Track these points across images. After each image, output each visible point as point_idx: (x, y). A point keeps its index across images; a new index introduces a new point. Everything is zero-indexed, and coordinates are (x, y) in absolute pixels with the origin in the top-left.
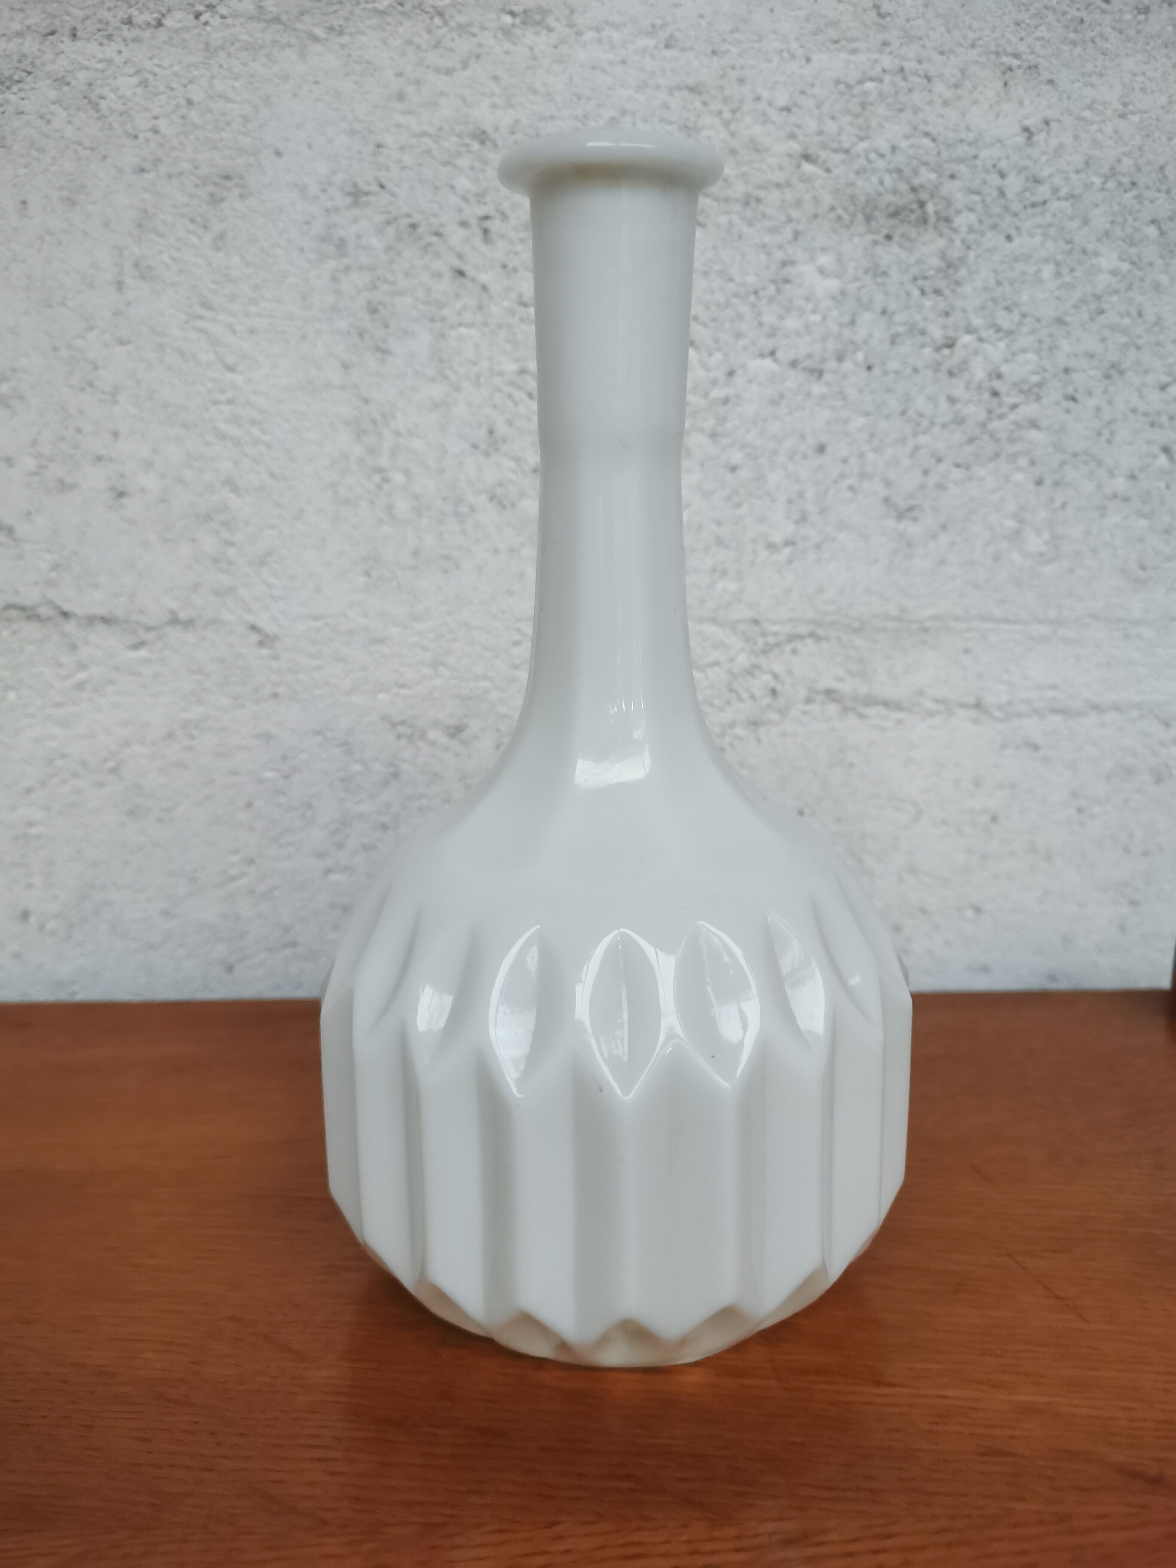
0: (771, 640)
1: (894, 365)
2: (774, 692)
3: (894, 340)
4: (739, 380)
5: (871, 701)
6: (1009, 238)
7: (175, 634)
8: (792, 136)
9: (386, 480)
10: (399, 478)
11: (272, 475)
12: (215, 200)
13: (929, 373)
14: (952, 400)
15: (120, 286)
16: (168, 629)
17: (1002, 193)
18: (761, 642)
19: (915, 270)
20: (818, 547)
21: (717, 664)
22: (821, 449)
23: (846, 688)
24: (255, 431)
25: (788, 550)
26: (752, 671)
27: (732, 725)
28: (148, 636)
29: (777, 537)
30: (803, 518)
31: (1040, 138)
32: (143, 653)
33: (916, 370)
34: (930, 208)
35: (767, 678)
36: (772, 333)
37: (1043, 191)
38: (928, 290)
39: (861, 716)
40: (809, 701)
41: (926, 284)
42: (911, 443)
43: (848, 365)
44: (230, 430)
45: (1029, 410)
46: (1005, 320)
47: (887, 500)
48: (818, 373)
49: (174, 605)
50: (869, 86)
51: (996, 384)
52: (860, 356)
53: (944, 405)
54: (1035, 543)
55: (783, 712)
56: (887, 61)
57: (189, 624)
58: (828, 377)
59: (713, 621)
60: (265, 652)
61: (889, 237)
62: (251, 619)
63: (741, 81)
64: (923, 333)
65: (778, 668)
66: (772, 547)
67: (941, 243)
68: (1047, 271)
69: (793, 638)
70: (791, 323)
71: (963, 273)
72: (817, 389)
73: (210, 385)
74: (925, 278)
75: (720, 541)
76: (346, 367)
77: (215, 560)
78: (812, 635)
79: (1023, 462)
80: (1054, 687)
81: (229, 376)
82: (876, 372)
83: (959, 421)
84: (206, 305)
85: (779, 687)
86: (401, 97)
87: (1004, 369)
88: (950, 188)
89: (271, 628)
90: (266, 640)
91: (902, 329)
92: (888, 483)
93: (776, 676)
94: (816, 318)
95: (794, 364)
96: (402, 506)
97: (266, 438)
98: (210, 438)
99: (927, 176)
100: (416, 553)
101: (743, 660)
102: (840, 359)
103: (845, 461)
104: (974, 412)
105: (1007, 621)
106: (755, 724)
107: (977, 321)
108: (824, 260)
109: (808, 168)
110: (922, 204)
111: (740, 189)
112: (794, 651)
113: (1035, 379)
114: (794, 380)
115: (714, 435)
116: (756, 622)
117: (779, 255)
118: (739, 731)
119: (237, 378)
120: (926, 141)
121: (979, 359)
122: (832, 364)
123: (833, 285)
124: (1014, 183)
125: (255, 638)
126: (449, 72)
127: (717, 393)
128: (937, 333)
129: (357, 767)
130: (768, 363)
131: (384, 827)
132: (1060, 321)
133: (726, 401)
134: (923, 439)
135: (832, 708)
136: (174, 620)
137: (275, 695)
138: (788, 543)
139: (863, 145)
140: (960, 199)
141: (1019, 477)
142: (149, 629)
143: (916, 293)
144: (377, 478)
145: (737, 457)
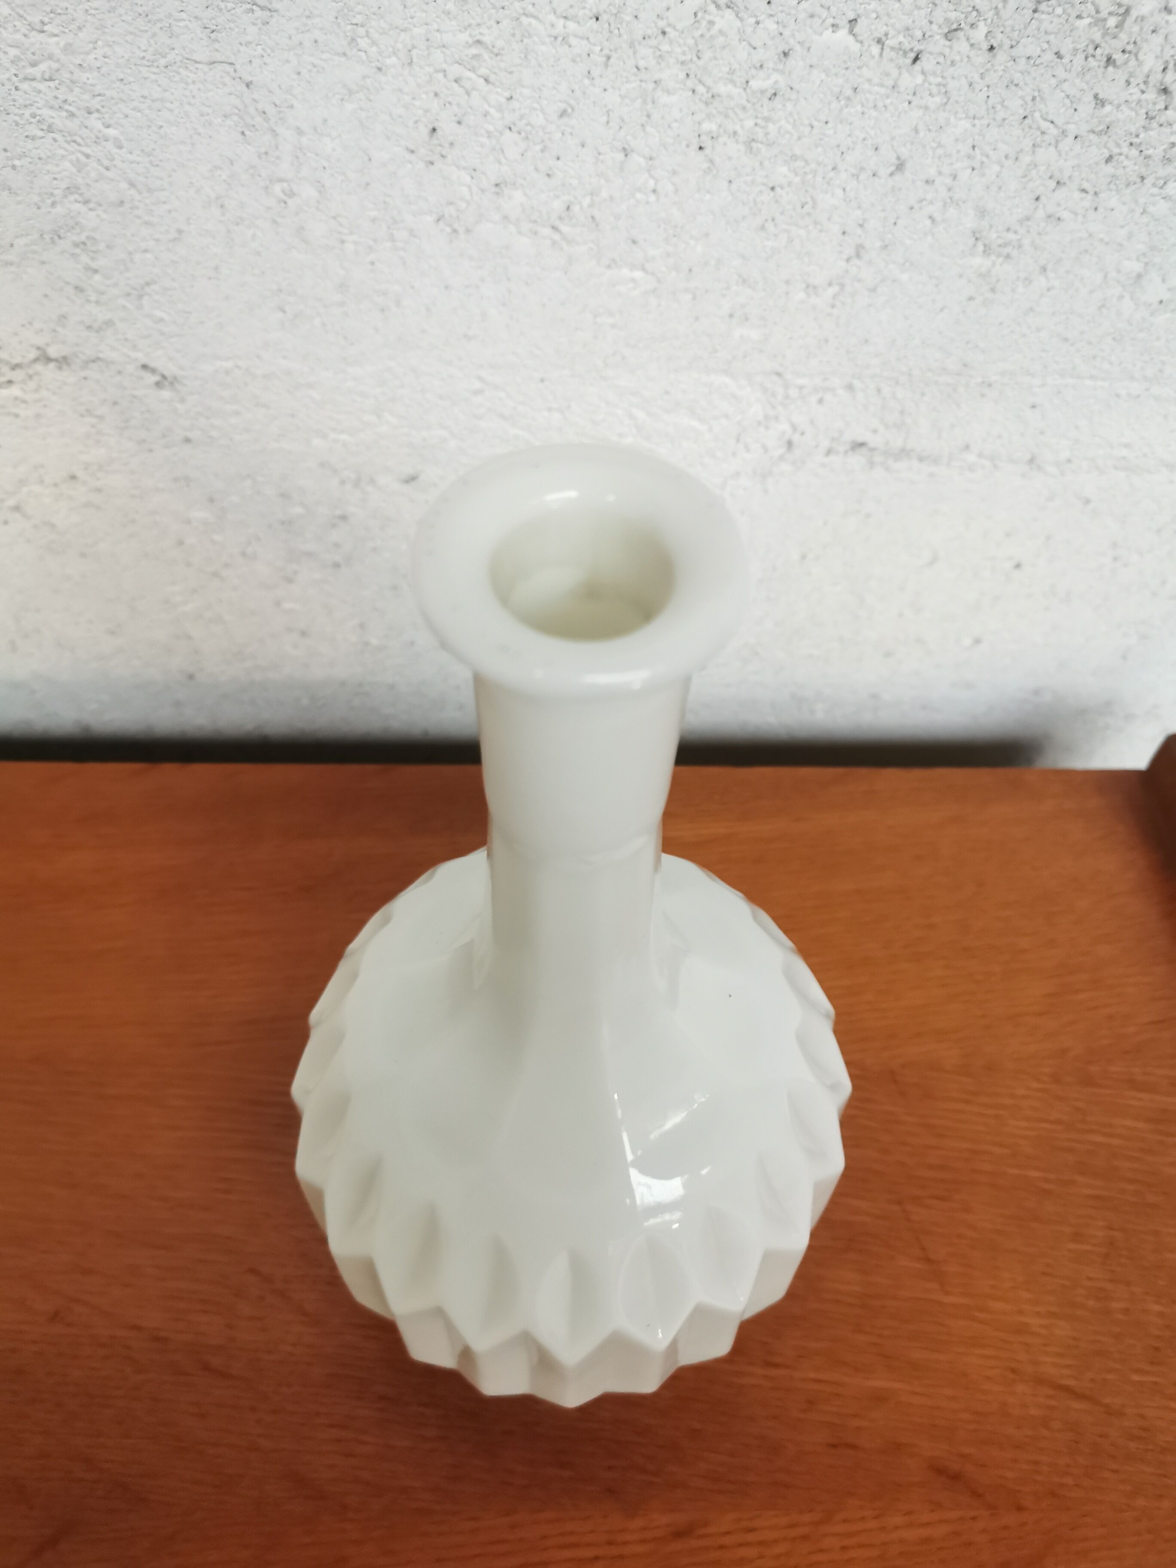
0: (794, 393)
1: (1029, 47)
2: (790, 444)
4: (796, 63)
5: (904, 453)
7: (48, 372)
9: (292, 194)
10: (308, 192)
11: (132, 185)
13: (1079, 59)
14: (1100, 102)
16: (39, 367)
18: (781, 394)
20: (872, 289)
21: (725, 416)
23: (877, 440)
24: (95, 122)
25: (832, 291)
26: (766, 421)
27: (737, 474)
28: (18, 375)
29: (819, 278)
30: (858, 254)
32: (14, 392)
33: (1059, 55)
35: (786, 428)
39: (887, 469)
40: (830, 452)
42: (1026, 159)
43: (961, 45)
44: (59, 119)
47: (975, 233)
49: (40, 341)
52: (981, 31)
53: (1087, 106)
54: (1156, 290)
55: (798, 464)
57: (63, 362)
58: (926, 63)
59: (725, 371)
60: (166, 394)
62: (142, 358)
65: (797, 418)
66: (810, 288)
72: (911, 79)
73: (13, 52)
75: (743, 281)
77: (79, 289)
80: (1127, 446)
81: (35, 37)
82: (1001, 56)
83: (1102, 130)
85: (796, 438)
89: (170, 369)
90: (164, 382)
92: (982, 213)
93: (794, 428)
95: (881, 43)
96: (318, 229)
97: (111, 132)
98: (34, 131)
100: (342, 286)
101: (756, 412)
102: (951, 35)
103: (929, 182)
104: (1128, 119)
105: (1092, 377)
106: (764, 475)
112: (821, 401)
114: (877, 64)
115: (750, 142)
116: (777, 373)
118: (744, 482)
119: (50, 44)
121: (1158, 39)
122: (938, 43)
125: (151, 378)
127: (762, 82)
129: (299, 510)
130: (843, 36)
131: (337, 565)
133: (773, 94)
134: (1042, 155)
135: (857, 460)
136: (45, 358)
137: (188, 440)
138: (834, 283)
142: (15, 367)
144: (277, 188)
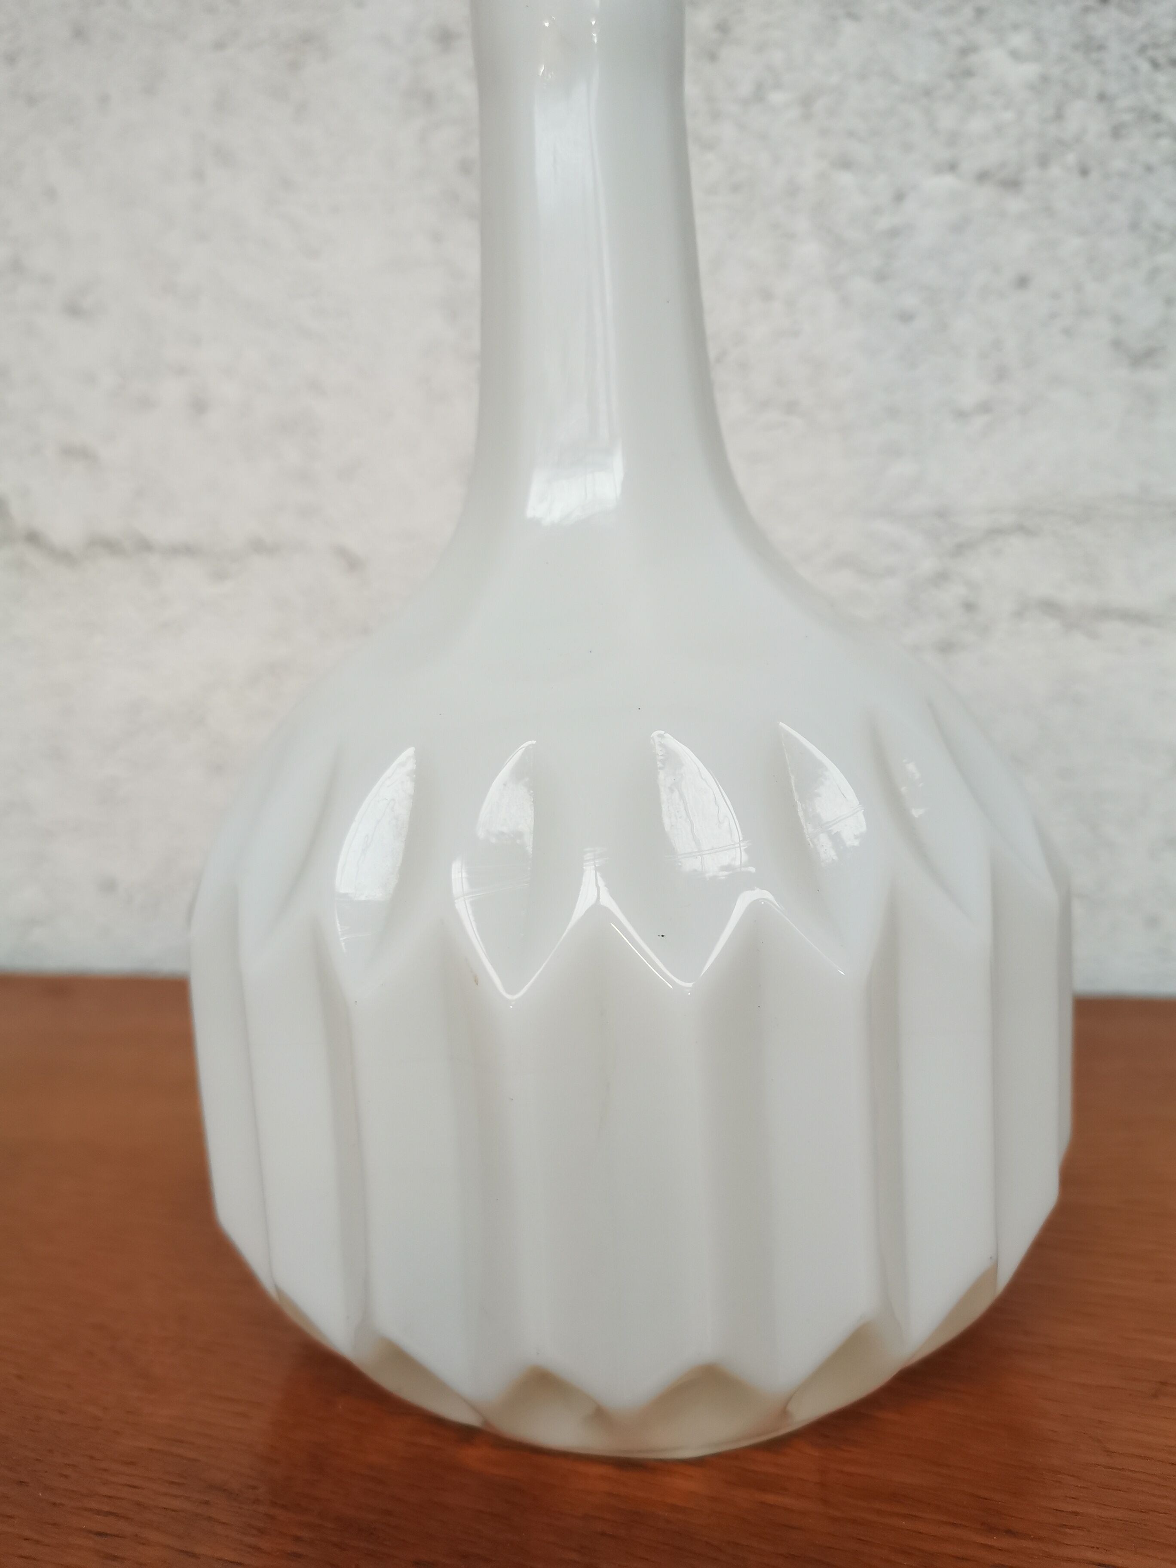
0: (963, 537)
1: (1118, 164)
2: (969, 606)
3: (1117, 132)
4: (911, 204)
5: (1104, 613)
7: (259, 562)
12: (294, 68)
13: (1169, 170)
15: (199, 176)
16: (253, 557)
18: (949, 541)
19: (1144, 38)
20: (1023, 411)
22: (1023, 282)
23: (1068, 598)
25: (983, 418)
26: (941, 578)
28: (232, 566)
29: (967, 403)
30: (1001, 374)
32: (226, 586)
33: (1149, 169)
35: (961, 588)
36: (953, 139)
38: (1162, 60)
39: (1091, 633)
40: (1019, 614)
41: (1160, 55)
42: (1147, 265)
43: (1055, 171)
47: (1117, 344)
48: (1013, 184)
49: (258, 528)
52: (1071, 158)
55: (983, 632)
57: (275, 550)
58: (1028, 189)
60: (353, 579)
62: (338, 540)
64: (1157, 118)
65: (974, 575)
66: (961, 415)
69: (996, 532)
70: (978, 124)
72: (1015, 204)
74: (1157, 46)
75: (892, 413)
78: (1022, 529)
82: (1095, 176)
85: (976, 599)
89: (358, 550)
90: (354, 565)
91: (1127, 117)
92: (1117, 319)
93: (972, 586)
94: (1008, 116)
95: (983, 177)
101: (928, 565)
102: (1044, 161)
103: (1056, 295)
108: (1020, 40)
112: (996, 551)
114: (983, 197)
115: (881, 277)
116: (942, 514)
117: (956, 41)
122: (1033, 172)
123: (1030, 71)
125: (345, 563)
127: (884, 222)
130: (947, 181)
133: (893, 233)
134: (1163, 258)
135: (1052, 626)
136: (259, 547)
138: (985, 408)
143: (1144, 66)
145: (911, 302)
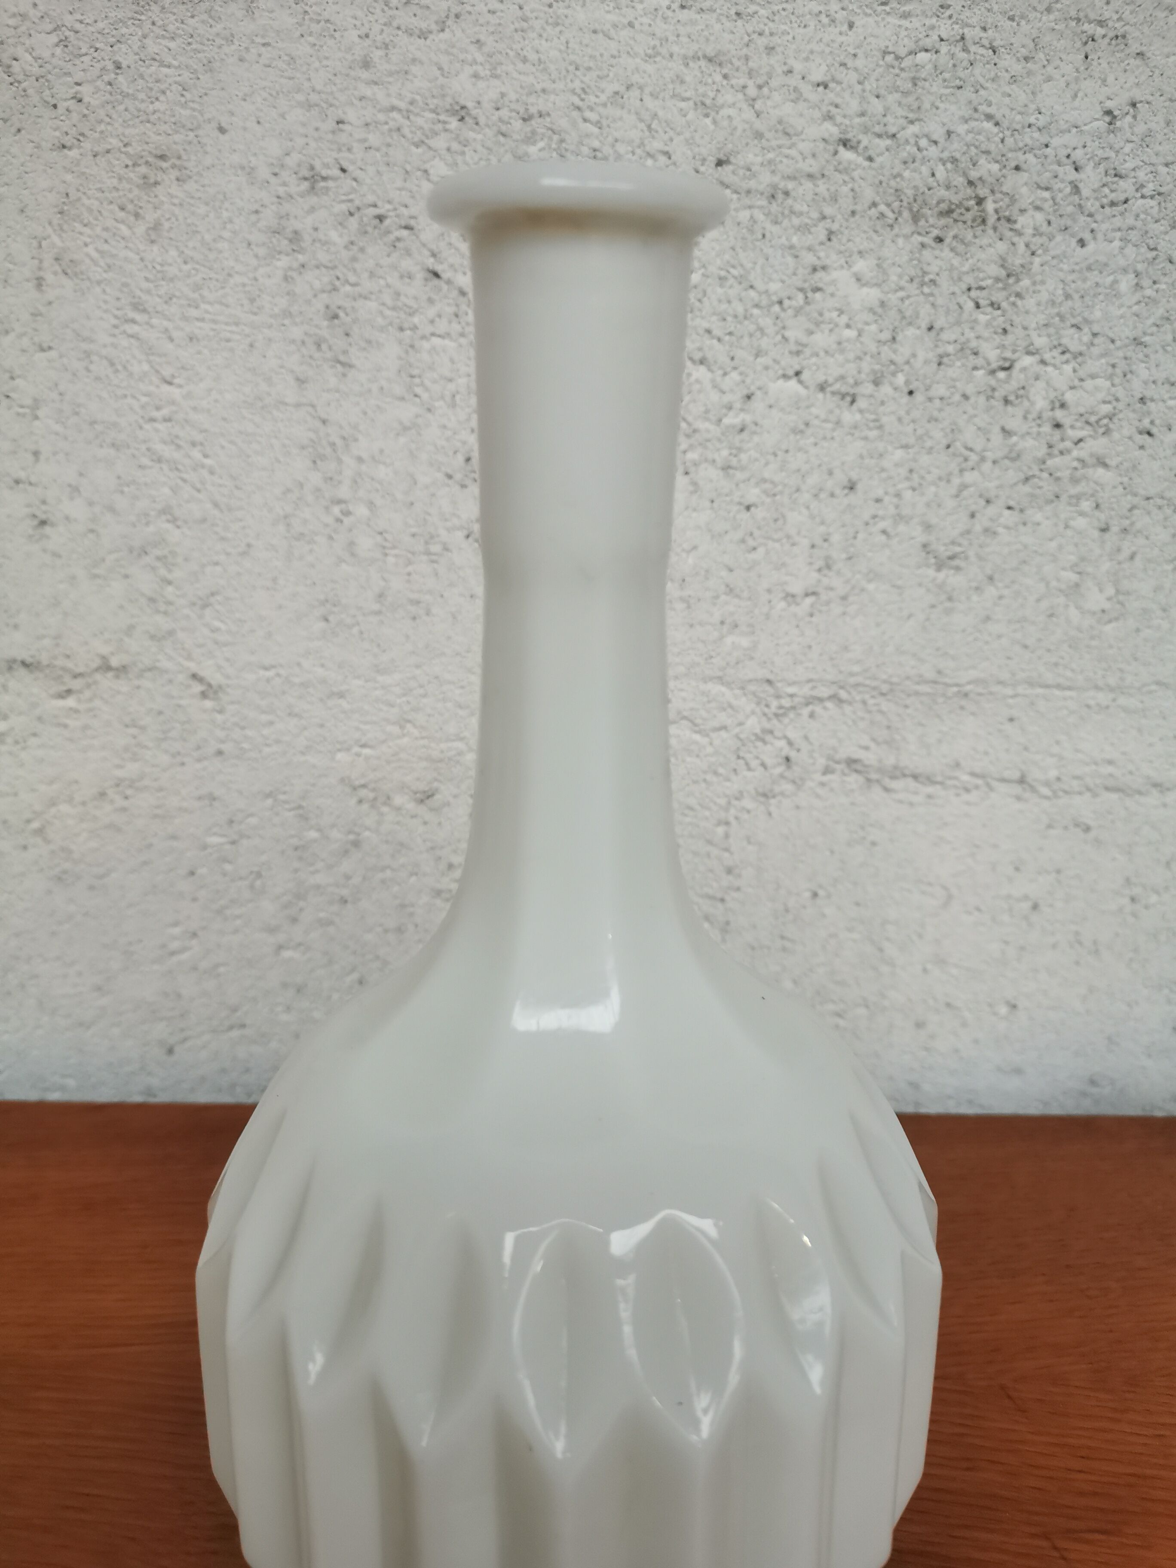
0: (786, 702)
1: (940, 390)
2: (788, 761)
3: (941, 360)
4: (758, 404)
5: (897, 773)
6: (1082, 243)
7: (106, 681)
8: (829, 117)
9: (347, 513)
10: (362, 511)
11: (216, 505)
12: (148, 184)
13: (982, 399)
14: (1006, 432)
15: (39, 283)
16: (98, 676)
17: (1076, 190)
18: (774, 704)
19: (969, 280)
20: (844, 598)
21: (724, 728)
22: (851, 486)
23: (869, 758)
24: (196, 454)
25: (809, 600)
26: (763, 736)
27: (739, 797)
28: (76, 684)
29: (796, 588)
30: (828, 565)
31: (1124, 123)
32: (71, 702)
33: (965, 397)
34: (990, 206)
35: (782, 743)
36: (798, 351)
37: (1126, 187)
38: (982, 302)
39: (887, 790)
40: (827, 771)
41: (982, 297)
42: (956, 481)
43: (886, 389)
44: (167, 451)
45: (1096, 445)
46: (1073, 340)
47: (925, 547)
48: (850, 398)
49: (105, 650)
50: (922, 57)
51: (1059, 414)
52: (900, 379)
53: (997, 437)
54: (1096, 599)
55: (798, 783)
56: (945, 29)
57: (122, 670)
58: (862, 403)
59: (720, 679)
60: (208, 704)
61: (940, 240)
62: (193, 666)
63: (770, 50)
64: (975, 353)
65: (791, 734)
66: (790, 597)
67: (1001, 247)
68: (1126, 283)
69: (811, 700)
70: (821, 339)
71: (1026, 282)
72: (849, 416)
73: (144, 399)
74: (981, 288)
75: (730, 590)
76: (301, 381)
77: (152, 600)
78: (834, 697)
79: (1086, 505)
80: (1110, 762)
81: (166, 388)
82: (919, 397)
83: (1014, 457)
84: (138, 307)
85: (793, 754)
86: (366, 64)
87: (1069, 397)
88: (1013, 182)
89: (216, 678)
90: (209, 691)
91: (950, 349)
92: (928, 527)
93: (790, 743)
94: (851, 334)
95: (822, 388)
96: (366, 543)
97: (208, 462)
98: (145, 461)
99: (987, 168)
100: (381, 596)
101: (753, 724)
102: (876, 383)
103: (878, 500)
104: (1033, 447)
105: (1059, 686)
106: (766, 795)
107: (1040, 341)
108: (861, 265)
109: (846, 155)
110: (980, 201)
111: (765, 179)
112: (812, 715)
113: (1106, 409)
114: (822, 405)
115: (727, 468)
116: (769, 682)
117: (809, 259)
118: (747, 803)
119: (175, 393)
120: (988, 125)
121: (1040, 384)
122: (867, 388)
123: (872, 295)
124: (1091, 178)
125: (198, 688)
126: (423, 35)
127: (732, 419)
128: (992, 354)
129: (313, 834)
130: (793, 384)
131: (344, 901)
132: (1137, 342)
133: (742, 429)
134: (969, 477)
135: (854, 779)
136: (106, 667)
137: (220, 753)
138: (810, 593)
139: (914, 129)
140: (1026, 195)
141: (1080, 523)
142: (76, 676)
143: (969, 305)
144: (336, 510)
145: (753, 494)
